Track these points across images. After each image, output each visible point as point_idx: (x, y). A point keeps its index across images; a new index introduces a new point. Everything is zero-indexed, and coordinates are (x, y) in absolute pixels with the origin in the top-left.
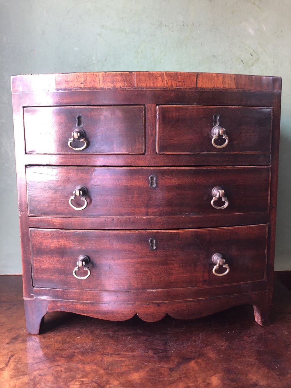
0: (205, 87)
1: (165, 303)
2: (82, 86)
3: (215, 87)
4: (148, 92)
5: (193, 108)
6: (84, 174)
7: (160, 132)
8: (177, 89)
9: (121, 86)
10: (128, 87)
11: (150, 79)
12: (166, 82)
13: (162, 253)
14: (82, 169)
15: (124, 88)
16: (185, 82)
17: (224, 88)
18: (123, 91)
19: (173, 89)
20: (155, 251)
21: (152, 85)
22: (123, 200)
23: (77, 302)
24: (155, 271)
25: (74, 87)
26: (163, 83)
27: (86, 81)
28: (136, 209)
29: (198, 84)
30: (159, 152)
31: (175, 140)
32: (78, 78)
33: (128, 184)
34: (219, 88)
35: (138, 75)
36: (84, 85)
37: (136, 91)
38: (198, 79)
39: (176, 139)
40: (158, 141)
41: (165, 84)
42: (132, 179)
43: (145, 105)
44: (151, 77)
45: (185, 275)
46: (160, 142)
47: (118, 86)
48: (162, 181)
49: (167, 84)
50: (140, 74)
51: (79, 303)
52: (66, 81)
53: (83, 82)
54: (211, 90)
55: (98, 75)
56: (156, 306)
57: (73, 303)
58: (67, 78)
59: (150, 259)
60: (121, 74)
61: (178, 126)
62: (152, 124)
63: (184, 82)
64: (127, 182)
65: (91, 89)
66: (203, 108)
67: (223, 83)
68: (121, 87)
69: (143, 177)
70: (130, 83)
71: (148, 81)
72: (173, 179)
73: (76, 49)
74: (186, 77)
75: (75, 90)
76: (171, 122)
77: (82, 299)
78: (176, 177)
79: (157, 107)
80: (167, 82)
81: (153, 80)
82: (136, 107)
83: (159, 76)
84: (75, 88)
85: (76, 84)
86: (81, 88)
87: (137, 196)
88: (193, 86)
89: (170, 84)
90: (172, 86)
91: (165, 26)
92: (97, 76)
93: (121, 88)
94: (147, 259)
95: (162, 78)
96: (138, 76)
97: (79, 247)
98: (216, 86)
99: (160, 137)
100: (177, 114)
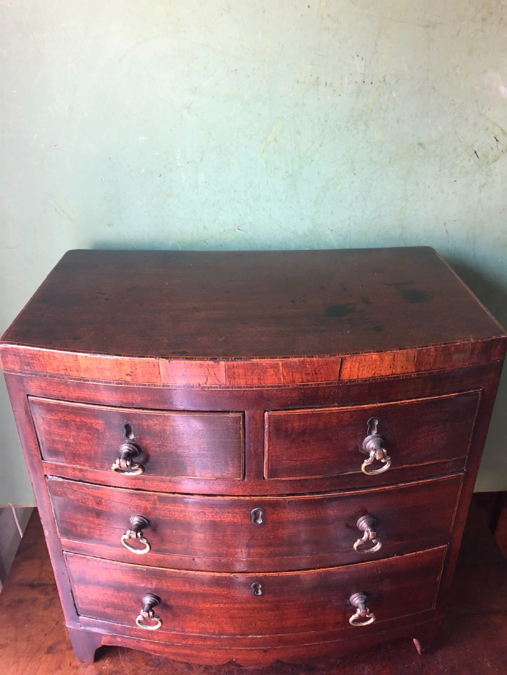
0: (355, 377)
1: (275, 649)
2: (128, 379)
3: (376, 375)
4: (250, 393)
5: (331, 413)
6: (141, 500)
7: (271, 451)
8: (303, 385)
9: (200, 383)
10: (213, 384)
11: (252, 373)
12: (282, 377)
13: (271, 599)
14: (138, 495)
15: (205, 387)
16: (319, 374)
17: (392, 375)
18: (204, 390)
19: (295, 386)
20: (261, 597)
21: (256, 382)
22: (207, 538)
23: (145, 641)
24: (261, 617)
25: (114, 379)
26: (277, 379)
27: (134, 372)
28: (230, 550)
29: (342, 375)
30: (268, 478)
31: (296, 461)
32: (119, 366)
33: (216, 520)
34: (383, 376)
35: (232, 367)
36: (132, 377)
37: (228, 391)
38: (344, 367)
39: (299, 458)
40: (266, 464)
41: (280, 379)
42: (223, 513)
43: (244, 412)
44: (255, 370)
45: (306, 620)
46: (270, 465)
47: (195, 383)
48: (273, 515)
49: (284, 379)
50: (235, 366)
51: (149, 642)
52: (97, 368)
53: (129, 373)
54: (366, 381)
55: (156, 364)
56: (262, 652)
57: (139, 641)
58: (100, 363)
59: (254, 605)
60: (199, 365)
61: (304, 441)
62: (256, 439)
63: (316, 374)
64: (215, 517)
65: (145, 385)
66: (350, 411)
67: (391, 367)
68: (199, 385)
69: (240, 511)
70: (217, 379)
71: (248, 376)
72: (293, 513)
73: (140, 138)
74: (321, 366)
75: (117, 384)
76: (291, 436)
77: (153, 639)
78: (297, 510)
79: (266, 413)
80: (284, 376)
81: (259, 375)
82: (228, 416)
83: (270, 368)
84: (116, 381)
85: (117, 374)
86: (127, 383)
87: (231, 534)
88: (332, 378)
89: (290, 378)
90: (294, 382)
91: (326, 84)
92: (154, 366)
93: (200, 387)
94: (249, 605)
95: (274, 371)
96: (230, 369)
97: (143, 585)
98: (378, 374)
99: (270, 457)
100: (302, 423)
